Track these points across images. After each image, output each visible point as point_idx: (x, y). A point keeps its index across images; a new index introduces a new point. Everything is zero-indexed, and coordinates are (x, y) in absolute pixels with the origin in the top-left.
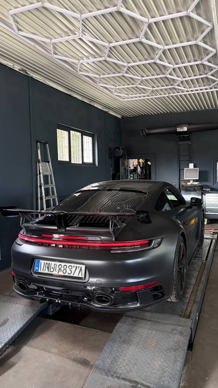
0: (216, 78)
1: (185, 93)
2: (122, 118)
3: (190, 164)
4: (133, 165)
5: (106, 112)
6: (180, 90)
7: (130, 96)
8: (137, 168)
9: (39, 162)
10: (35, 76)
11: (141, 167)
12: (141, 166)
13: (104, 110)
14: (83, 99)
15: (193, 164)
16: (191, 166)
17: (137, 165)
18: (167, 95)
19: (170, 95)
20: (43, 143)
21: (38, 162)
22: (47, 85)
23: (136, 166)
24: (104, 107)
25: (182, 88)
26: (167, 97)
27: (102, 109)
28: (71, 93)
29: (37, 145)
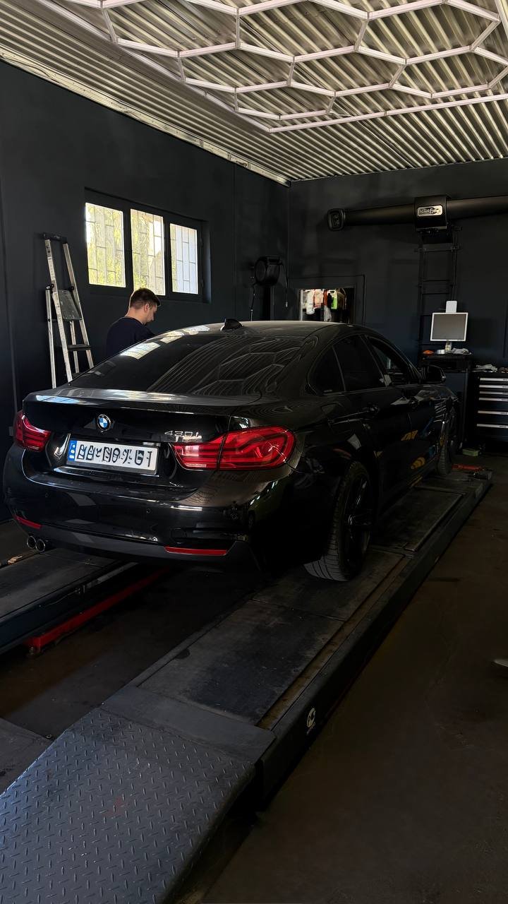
0: (502, 56)
1: (430, 107)
2: (288, 182)
3: (448, 302)
4: (314, 304)
5: (240, 166)
6: (412, 99)
7: (286, 117)
8: (323, 311)
9: (51, 290)
10: (12, 55)
11: (332, 311)
12: (335, 306)
13: (234, 159)
14: (166, 128)
15: (456, 302)
16: (451, 307)
17: (323, 305)
18: (382, 114)
19: (389, 113)
20: (57, 240)
21: (48, 288)
22: (53, 83)
23: (319, 307)
24: (231, 152)
25: (415, 90)
26: (381, 118)
27: (226, 157)
28: (130, 110)
29: (44, 247)
